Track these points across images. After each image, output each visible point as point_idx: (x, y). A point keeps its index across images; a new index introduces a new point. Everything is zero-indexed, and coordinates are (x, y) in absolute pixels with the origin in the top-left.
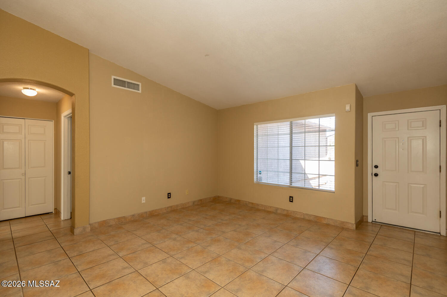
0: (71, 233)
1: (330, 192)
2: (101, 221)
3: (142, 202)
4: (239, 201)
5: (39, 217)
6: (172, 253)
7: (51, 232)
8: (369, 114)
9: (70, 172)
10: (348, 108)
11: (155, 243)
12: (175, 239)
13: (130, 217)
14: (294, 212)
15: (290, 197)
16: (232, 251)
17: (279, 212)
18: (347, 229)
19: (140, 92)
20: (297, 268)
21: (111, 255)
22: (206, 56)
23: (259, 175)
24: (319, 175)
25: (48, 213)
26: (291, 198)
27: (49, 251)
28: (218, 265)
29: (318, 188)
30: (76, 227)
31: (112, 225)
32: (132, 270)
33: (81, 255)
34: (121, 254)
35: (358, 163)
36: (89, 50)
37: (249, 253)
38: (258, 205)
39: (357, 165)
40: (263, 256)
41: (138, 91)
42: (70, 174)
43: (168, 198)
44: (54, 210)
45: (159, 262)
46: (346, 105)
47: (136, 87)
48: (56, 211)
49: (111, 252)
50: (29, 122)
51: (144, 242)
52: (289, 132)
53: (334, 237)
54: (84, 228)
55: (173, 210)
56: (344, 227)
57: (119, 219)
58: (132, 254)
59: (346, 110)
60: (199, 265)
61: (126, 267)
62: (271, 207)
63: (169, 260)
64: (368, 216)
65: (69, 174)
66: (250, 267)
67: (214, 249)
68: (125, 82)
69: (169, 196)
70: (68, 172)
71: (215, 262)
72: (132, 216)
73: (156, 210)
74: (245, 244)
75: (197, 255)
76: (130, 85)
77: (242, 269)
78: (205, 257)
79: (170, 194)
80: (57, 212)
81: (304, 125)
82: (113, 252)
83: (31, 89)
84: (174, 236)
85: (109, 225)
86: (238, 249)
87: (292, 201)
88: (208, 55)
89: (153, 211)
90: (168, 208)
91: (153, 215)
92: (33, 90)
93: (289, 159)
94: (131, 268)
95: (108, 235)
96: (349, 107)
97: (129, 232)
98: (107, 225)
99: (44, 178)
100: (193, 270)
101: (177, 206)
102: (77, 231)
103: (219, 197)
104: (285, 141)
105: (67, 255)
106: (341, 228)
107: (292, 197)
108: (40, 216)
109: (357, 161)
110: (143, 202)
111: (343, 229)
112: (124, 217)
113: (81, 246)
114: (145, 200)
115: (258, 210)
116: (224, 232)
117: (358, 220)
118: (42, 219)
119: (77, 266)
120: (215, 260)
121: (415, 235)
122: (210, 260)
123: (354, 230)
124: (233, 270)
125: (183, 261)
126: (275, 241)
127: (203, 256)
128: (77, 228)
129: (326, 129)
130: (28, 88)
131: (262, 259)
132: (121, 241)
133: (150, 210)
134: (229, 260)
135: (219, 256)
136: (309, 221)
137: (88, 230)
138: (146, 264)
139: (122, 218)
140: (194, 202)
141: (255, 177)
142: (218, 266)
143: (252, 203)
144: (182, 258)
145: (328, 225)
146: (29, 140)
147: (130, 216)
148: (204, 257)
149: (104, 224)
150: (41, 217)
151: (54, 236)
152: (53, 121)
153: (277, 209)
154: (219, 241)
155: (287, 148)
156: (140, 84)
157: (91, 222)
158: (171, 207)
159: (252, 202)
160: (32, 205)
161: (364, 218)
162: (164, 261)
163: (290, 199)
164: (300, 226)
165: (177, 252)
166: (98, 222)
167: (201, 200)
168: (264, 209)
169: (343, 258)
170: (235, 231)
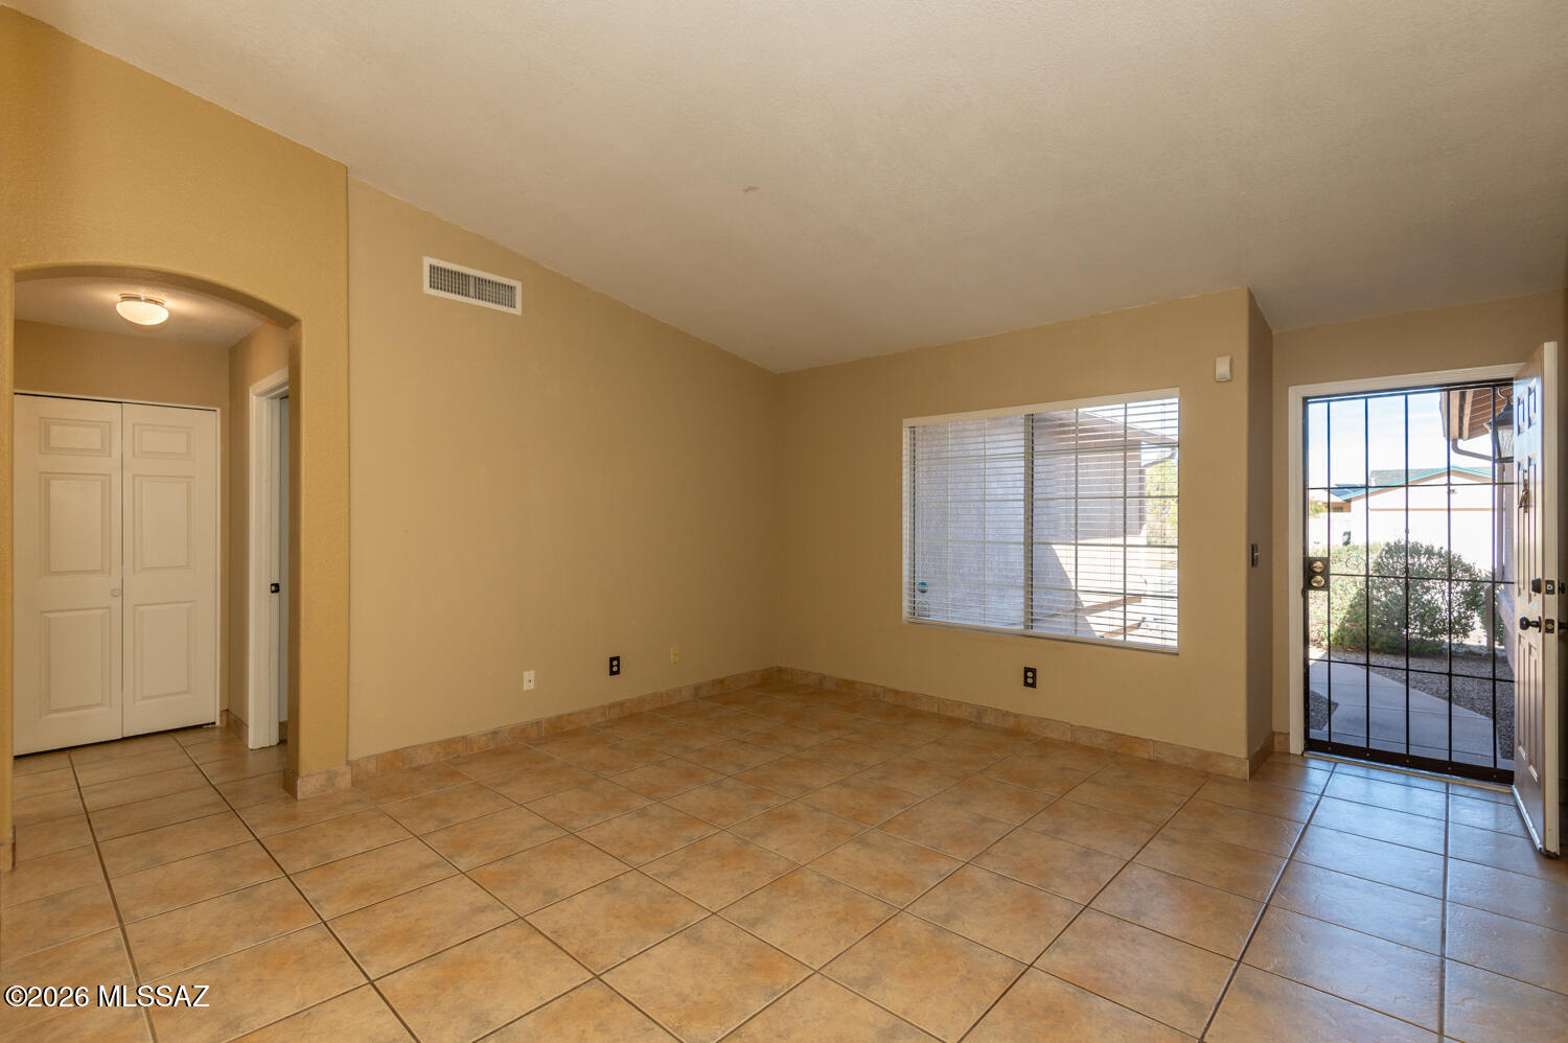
0: (287, 794)
1: (1163, 653)
2: (387, 753)
3: (525, 689)
4: (850, 684)
5: (170, 740)
6: (636, 858)
7: (215, 789)
8: (1292, 391)
9: (277, 585)
10: (1222, 368)
11: (576, 824)
12: (642, 813)
13: (484, 738)
14: (1040, 720)
15: (1027, 670)
16: (840, 851)
17: (988, 720)
18: (1222, 779)
19: (518, 311)
20: (1062, 908)
21: (428, 866)
22: (746, 191)
23: (919, 598)
24: (1125, 594)
25: (200, 727)
26: (1030, 674)
27: (218, 854)
28: (795, 899)
29: (1121, 638)
30: (303, 771)
31: (424, 766)
32: (506, 915)
33: (326, 865)
34: (463, 863)
35: (1256, 554)
36: (346, 168)
37: (899, 859)
38: (914, 697)
39: (1253, 562)
40: (945, 867)
41: (511, 311)
42: (277, 591)
43: (612, 673)
44: (221, 716)
45: (596, 889)
46: (1218, 360)
47: (503, 294)
48: (228, 719)
49: (427, 856)
50: (135, 413)
51: (536, 821)
52: (1022, 450)
53: (1178, 805)
54: (331, 778)
55: (629, 715)
56: (1210, 770)
57: (447, 744)
58: (501, 862)
59: (1217, 377)
60: (732, 898)
61: (485, 907)
62: (960, 704)
63: (630, 882)
64: (1288, 734)
65: (273, 592)
66: (902, 904)
67: (779, 846)
68: (467, 277)
69: (614, 666)
70: (272, 585)
71: (786, 888)
72: (490, 736)
73: (570, 715)
74: (881, 827)
75: (723, 866)
76: (483, 288)
77: (877, 910)
78: (749, 873)
79: (617, 659)
80: (234, 723)
81: (1073, 424)
82: (436, 858)
83: (149, 301)
84: (638, 802)
85: (414, 766)
86: (859, 846)
87: (1033, 685)
88: (754, 189)
89: (560, 718)
90: (611, 706)
91: (559, 731)
92: (156, 303)
93: (1022, 540)
94: (502, 909)
95: (415, 799)
96: (1227, 367)
97: (486, 788)
98: (407, 766)
99: (188, 605)
100: (715, 913)
101: (642, 700)
102: (306, 786)
103: (780, 670)
104: (1007, 480)
105: (280, 866)
106: (1201, 772)
107: (1034, 671)
108: (172, 734)
109: (1253, 549)
110: (528, 686)
111: (1206, 776)
112: (463, 738)
113: (324, 836)
114: (533, 680)
115: (916, 715)
116: (805, 789)
117: (1257, 748)
118: (182, 747)
119: (317, 902)
120: (785, 880)
121: (1447, 798)
122: (767, 879)
123: (1245, 780)
124: (847, 914)
125: (674, 883)
126: (983, 820)
127: (743, 868)
128: (307, 776)
129: (1140, 441)
130: (137, 299)
131: (941, 876)
132: (459, 820)
133: (553, 713)
134: (832, 881)
135: (796, 868)
136: (1092, 752)
137: (345, 782)
138: (551, 897)
139: (453, 741)
140: (697, 689)
141: (906, 604)
142: (796, 902)
143: (897, 693)
144: (671, 875)
145: (1155, 765)
146: (134, 476)
147: (484, 735)
148: (747, 870)
149: (397, 762)
150: (177, 741)
151: (228, 805)
152: (218, 410)
153: (981, 711)
154: (791, 817)
155: (1015, 504)
156: (518, 285)
157: (353, 757)
158: (621, 704)
159: (896, 688)
160: (144, 698)
161: (1276, 740)
162: (610, 885)
163: (1026, 677)
164: (1063, 769)
165: (652, 855)
166: (377, 757)
167: (721, 681)
168: (935, 710)
169: (1215, 875)
170: (843, 784)
